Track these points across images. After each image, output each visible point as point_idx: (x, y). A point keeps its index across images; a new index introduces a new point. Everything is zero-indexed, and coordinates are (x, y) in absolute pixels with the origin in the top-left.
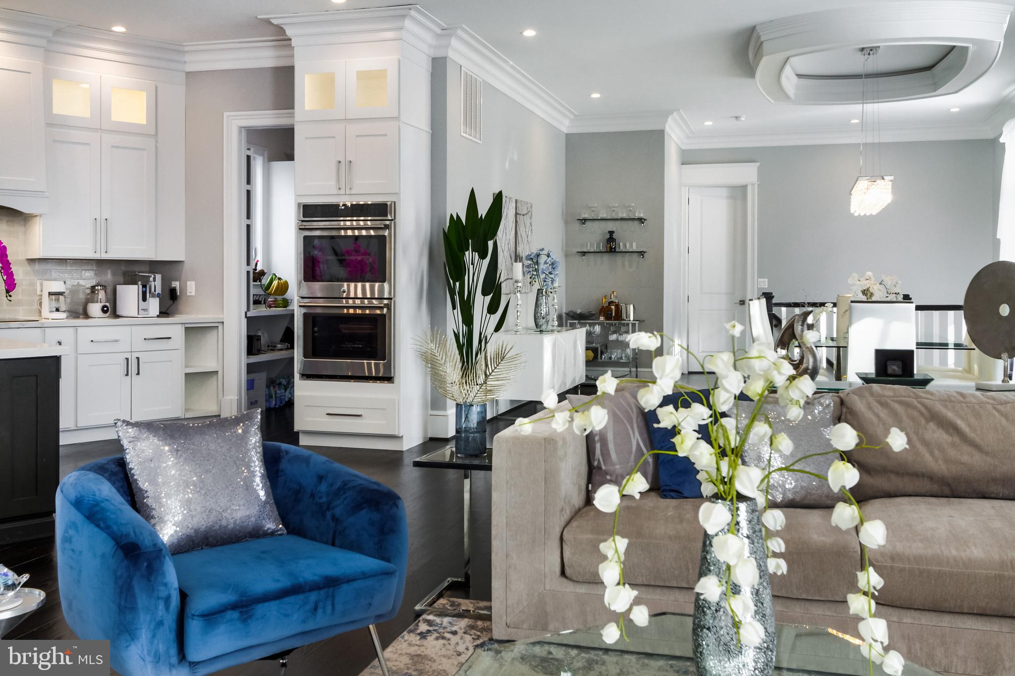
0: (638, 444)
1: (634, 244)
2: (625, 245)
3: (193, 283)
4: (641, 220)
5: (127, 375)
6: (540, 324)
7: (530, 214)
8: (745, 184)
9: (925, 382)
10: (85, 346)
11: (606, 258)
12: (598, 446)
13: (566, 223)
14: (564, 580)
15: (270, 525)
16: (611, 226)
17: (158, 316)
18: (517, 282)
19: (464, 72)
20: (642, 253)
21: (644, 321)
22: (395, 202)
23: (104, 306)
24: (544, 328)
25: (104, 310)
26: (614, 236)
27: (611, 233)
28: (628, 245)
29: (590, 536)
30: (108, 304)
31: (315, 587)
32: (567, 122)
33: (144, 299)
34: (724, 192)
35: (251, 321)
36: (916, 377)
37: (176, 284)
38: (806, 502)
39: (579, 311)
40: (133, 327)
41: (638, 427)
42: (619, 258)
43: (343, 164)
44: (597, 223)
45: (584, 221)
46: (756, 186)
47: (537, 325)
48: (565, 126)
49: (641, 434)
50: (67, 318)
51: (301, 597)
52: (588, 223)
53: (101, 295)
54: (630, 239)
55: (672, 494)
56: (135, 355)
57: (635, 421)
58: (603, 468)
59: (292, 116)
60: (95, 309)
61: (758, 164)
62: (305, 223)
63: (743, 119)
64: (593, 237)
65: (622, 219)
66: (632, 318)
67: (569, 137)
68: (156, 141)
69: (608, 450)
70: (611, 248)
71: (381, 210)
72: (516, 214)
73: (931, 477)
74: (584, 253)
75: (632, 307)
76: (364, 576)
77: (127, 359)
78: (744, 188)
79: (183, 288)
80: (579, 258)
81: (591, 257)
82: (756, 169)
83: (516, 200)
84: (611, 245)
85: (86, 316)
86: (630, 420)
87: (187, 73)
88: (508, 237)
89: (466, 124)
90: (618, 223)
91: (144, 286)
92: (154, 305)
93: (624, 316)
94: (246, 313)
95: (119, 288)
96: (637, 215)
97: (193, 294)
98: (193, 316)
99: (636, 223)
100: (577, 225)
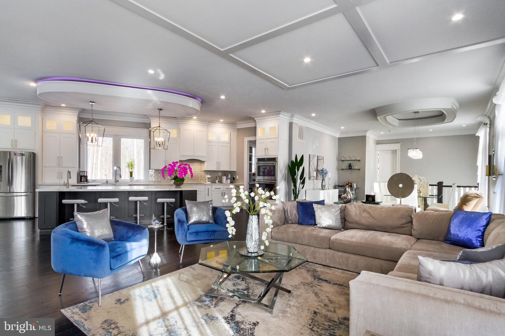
0: (295, 213)
1: (357, 167)
2: (354, 167)
3: (238, 176)
4: (359, 161)
5: (222, 196)
6: (323, 187)
7: (323, 159)
8: (396, 149)
9: (378, 203)
10: (213, 189)
11: (349, 170)
12: (286, 212)
13: (338, 161)
14: (272, 239)
15: (211, 222)
16: (350, 162)
17: (230, 183)
18: (314, 177)
19: (299, 125)
20: (359, 169)
21: (359, 188)
22: (277, 158)
23: (219, 181)
24: (324, 188)
25: (219, 182)
26: (351, 165)
27: (350, 164)
28: (355, 167)
29: (276, 230)
30: (220, 180)
31: (211, 231)
32: (338, 135)
33: (227, 179)
34: (390, 152)
35: (250, 185)
36: (376, 202)
37: (235, 176)
38: (329, 228)
39: (340, 185)
40: (224, 186)
41: (296, 209)
42: (353, 171)
43: (266, 149)
44: (347, 161)
45: (343, 161)
46: (400, 150)
47: (322, 188)
48: (338, 136)
49: (296, 211)
50: (211, 183)
51: (208, 233)
52: (344, 161)
53: (218, 178)
54: (356, 166)
55: (301, 224)
56: (224, 192)
57: (295, 208)
58: (287, 217)
59: (256, 138)
60: (217, 181)
61: (400, 144)
62: (258, 163)
63: (392, 131)
64: (345, 165)
65: (353, 160)
66: (355, 187)
67: (339, 138)
68: (230, 144)
69: (288, 214)
70: (350, 168)
71: (274, 159)
72: (317, 159)
73: (362, 225)
74: (343, 169)
75: (355, 184)
76: (221, 231)
77: (222, 192)
78: (396, 150)
79: (236, 177)
80: (341, 171)
81: (345, 170)
82: (400, 145)
83: (317, 156)
84: (350, 167)
85: (215, 183)
86: (294, 207)
87: (237, 129)
88: (314, 165)
89: (299, 137)
90: (352, 161)
91: (227, 177)
92: (229, 181)
93: (353, 186)
94: (249, 183)
95: (222, 177)
96: (358, 159)
97: (238, 178)
98: (238, 184)
99: (358, 161)
100: (341, 162)
